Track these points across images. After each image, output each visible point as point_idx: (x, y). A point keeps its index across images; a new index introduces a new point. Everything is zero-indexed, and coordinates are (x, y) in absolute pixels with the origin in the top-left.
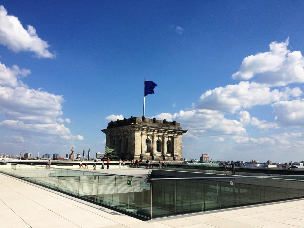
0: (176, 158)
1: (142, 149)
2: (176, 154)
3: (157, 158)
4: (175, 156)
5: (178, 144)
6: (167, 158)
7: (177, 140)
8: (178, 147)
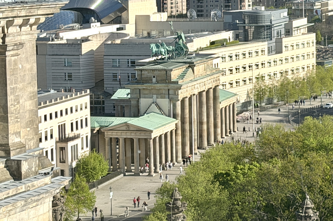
0: (25, 167)
2: (17, 140)
4: (13, 155)
5: (23, 79)
8: (21, 101)
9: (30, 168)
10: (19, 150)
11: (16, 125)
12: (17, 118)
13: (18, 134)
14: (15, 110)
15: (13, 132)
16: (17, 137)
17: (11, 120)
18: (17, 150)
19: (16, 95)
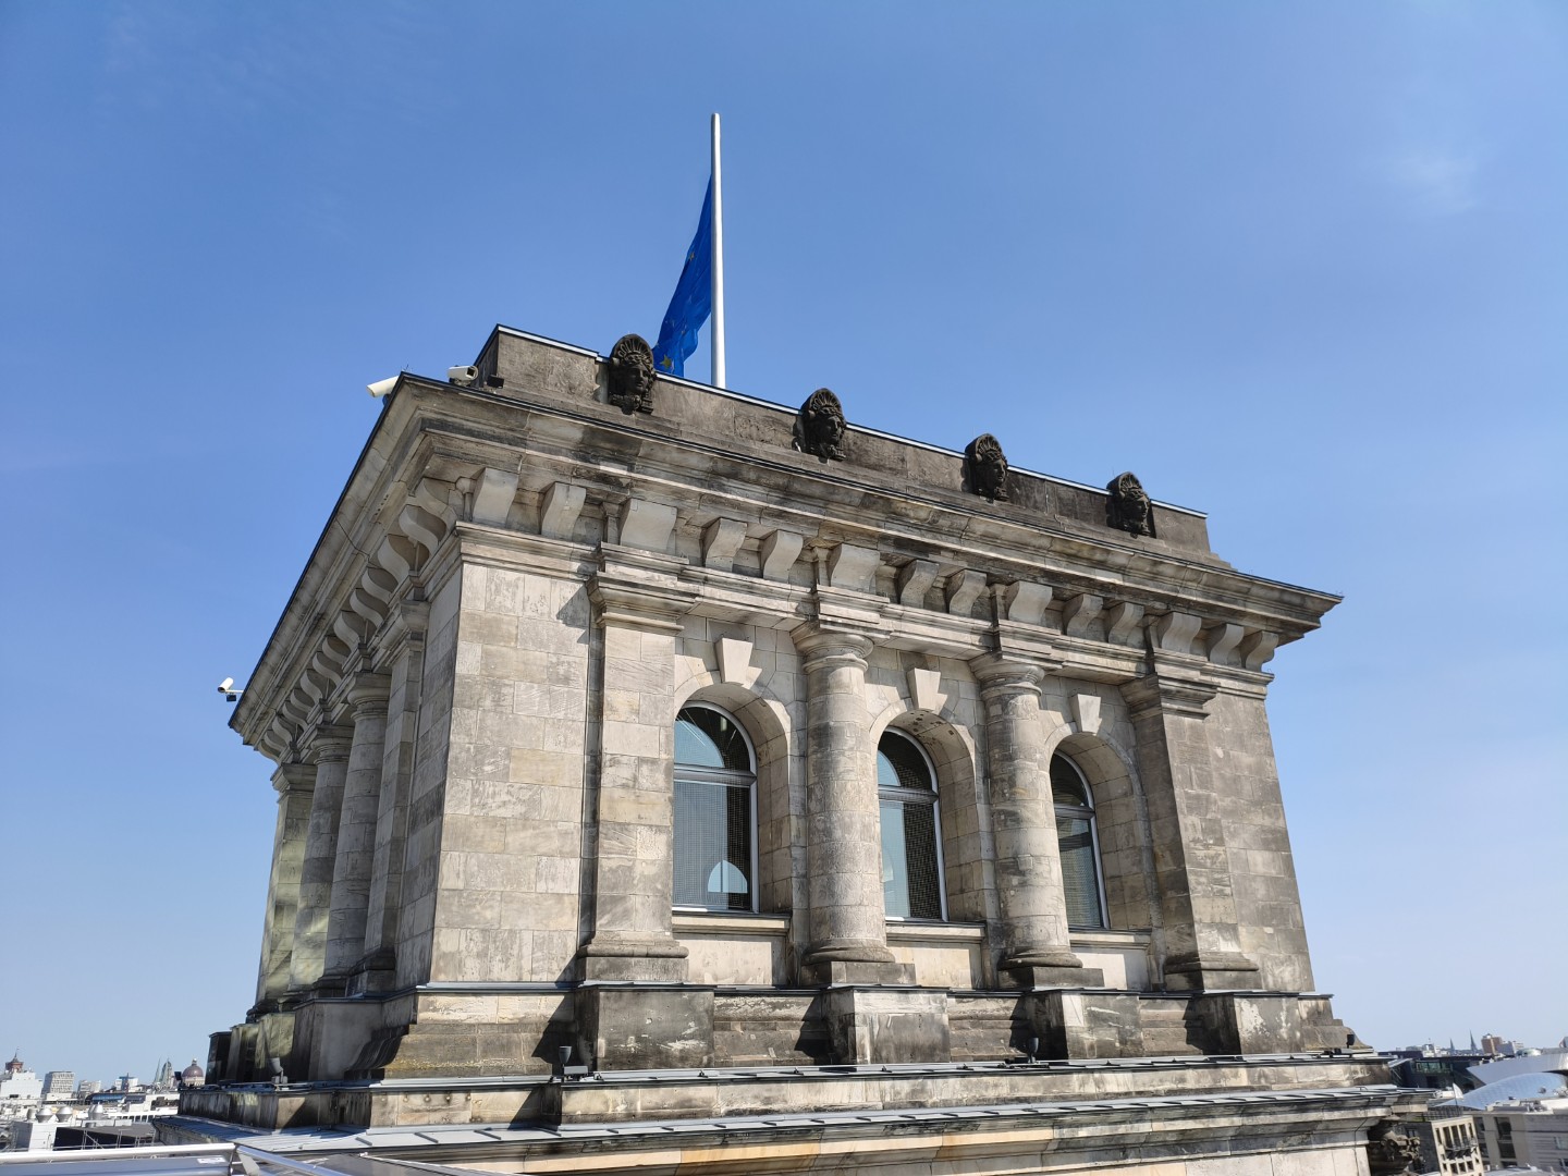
0: (1248, 1018)
1: (606, 863)
2: (1227, 947)
3: (900, 1023)
4: (1211, 985)
5: (1233, 786)
6: (1095, 1019)
7: (1198, 735)
8: (1233, 845)
9: (1271, 1028)
10: (1234, 974)
11: (1220, 902)
12: (1218, 882)
13: (1230, 930)
14: (1213, 858)
15: (1208, 921)
16: (1225, 939)
17: (1199, 883)
18: (1228, 974)
19: (1208, 817)
